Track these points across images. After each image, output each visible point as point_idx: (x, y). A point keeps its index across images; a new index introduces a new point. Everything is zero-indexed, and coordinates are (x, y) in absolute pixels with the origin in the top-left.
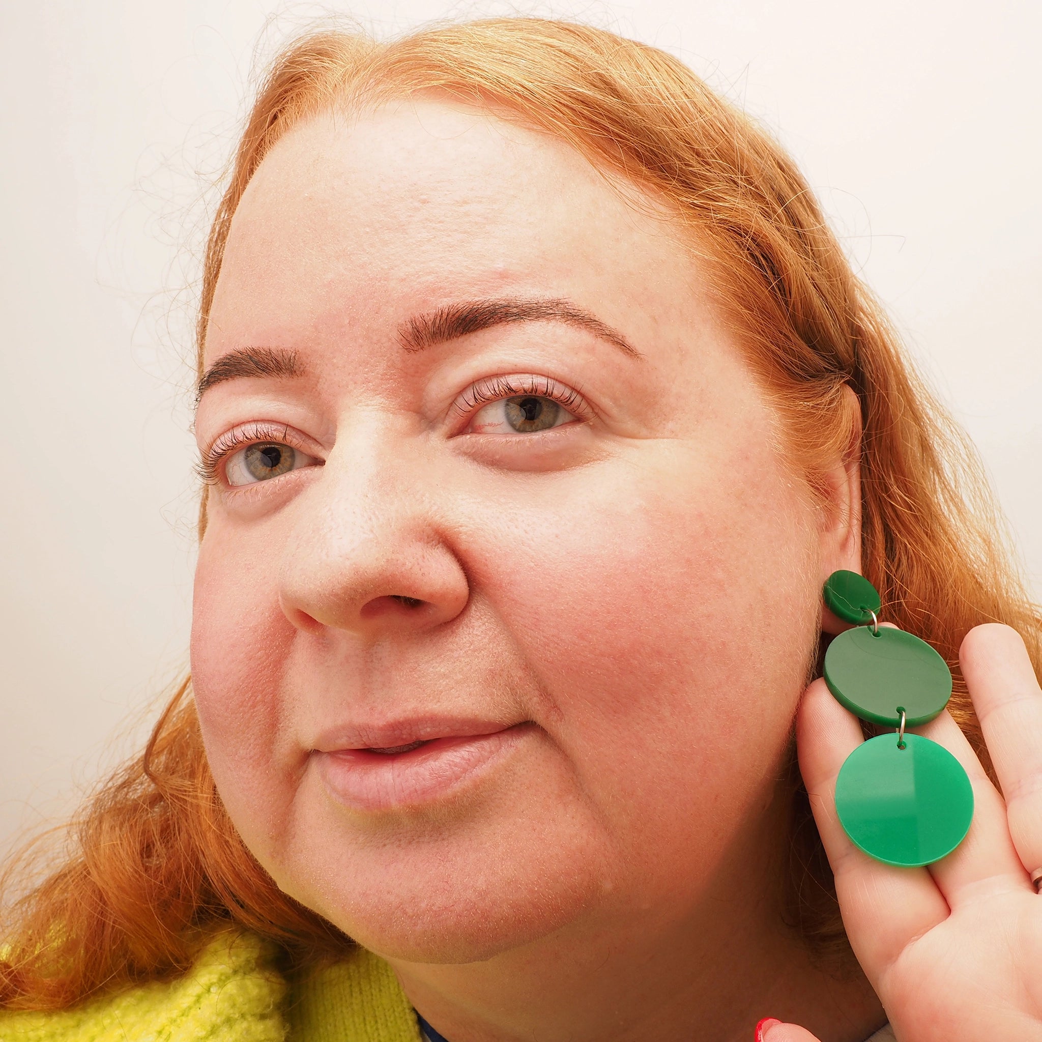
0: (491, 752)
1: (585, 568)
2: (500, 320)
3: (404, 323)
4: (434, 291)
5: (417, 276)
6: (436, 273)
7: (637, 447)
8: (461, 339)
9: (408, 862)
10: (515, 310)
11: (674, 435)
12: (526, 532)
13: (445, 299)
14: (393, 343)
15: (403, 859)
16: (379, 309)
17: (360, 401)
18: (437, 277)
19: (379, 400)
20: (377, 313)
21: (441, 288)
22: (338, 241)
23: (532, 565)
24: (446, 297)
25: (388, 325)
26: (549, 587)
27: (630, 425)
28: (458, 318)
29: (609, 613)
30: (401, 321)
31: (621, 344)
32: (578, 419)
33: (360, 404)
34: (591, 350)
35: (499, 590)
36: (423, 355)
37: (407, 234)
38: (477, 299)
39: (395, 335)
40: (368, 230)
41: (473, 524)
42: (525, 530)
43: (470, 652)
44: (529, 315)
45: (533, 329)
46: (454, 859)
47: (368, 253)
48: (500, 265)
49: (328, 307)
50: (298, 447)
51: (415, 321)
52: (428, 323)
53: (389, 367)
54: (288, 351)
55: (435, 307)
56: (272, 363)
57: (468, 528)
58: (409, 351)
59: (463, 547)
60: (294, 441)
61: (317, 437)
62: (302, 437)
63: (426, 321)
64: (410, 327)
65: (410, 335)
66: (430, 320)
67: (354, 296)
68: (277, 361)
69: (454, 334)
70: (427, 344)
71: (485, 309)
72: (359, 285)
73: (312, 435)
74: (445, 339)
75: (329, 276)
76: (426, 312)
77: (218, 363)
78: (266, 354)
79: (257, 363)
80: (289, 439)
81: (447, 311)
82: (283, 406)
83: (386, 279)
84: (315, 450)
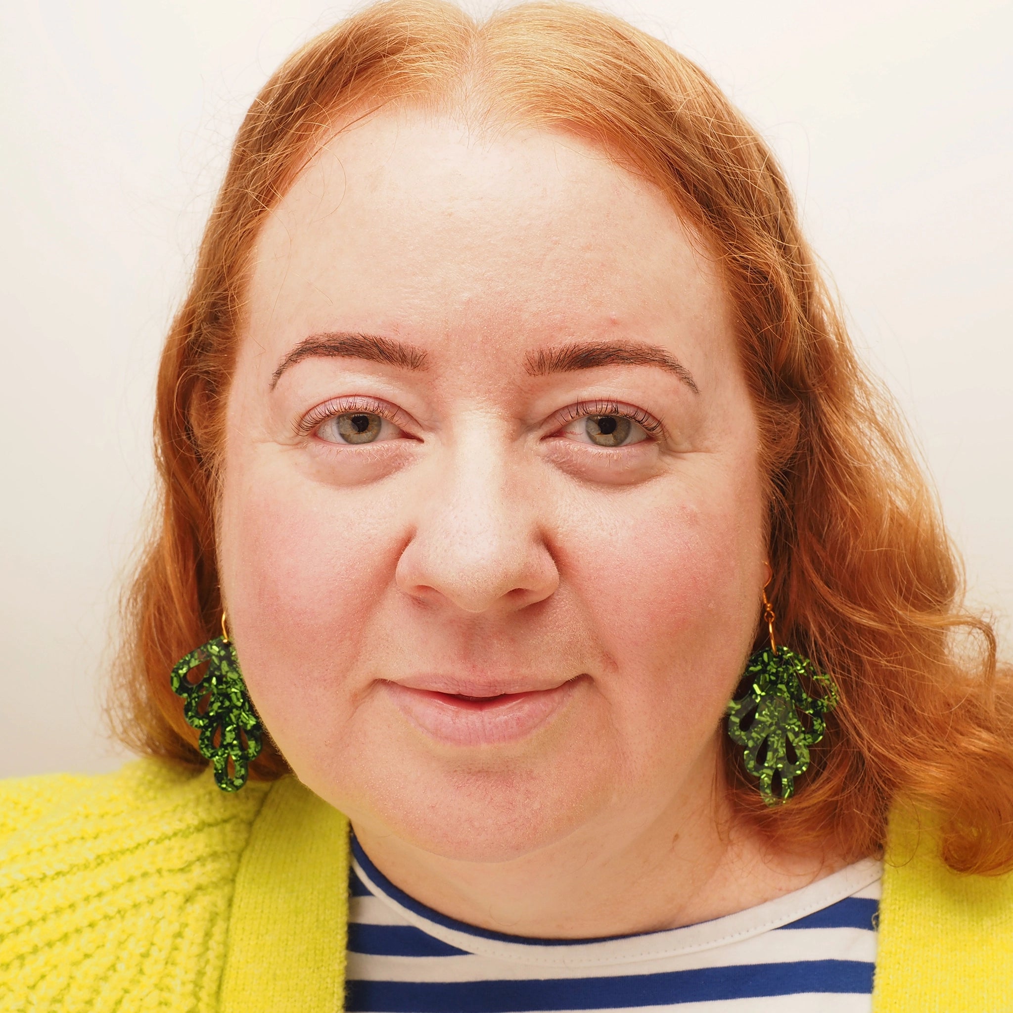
0: (559, 702)
1: (658, 565)
2: (612, 361)
3: (531, 351)
4: (561, 329)
5: (547, 313)
6: (564, 313)
7: (685, 459)
8: (578, 372)
10: (625, 354)
11: (707, 451)
12: (611, 535)
13: (569, 338)
14: (517, 365)
15: (475, 783)
16: (511, 335)
17: (482, 408)
18: (565, 317)
19: (497, 410)
20: (509, 338)
21: (566, 327)
23: (618, 563)
25: (517, 350)
26: (631, 582)
27: (685, 445)
28: (577, 357)
29: (673, 601)
30: (529, 349)
31: (692, 385)
32: (650, 439)
34: (676, 392)
35: (586, 581)
36: (540, 379)
38: (595, 341)
39: (521, 359)
42: (610, 533)
43: (555, 628)
44: (636, 360)
45: (639, 372)
46: (517, 784)
48: (614, 314)
49: (464, 322)
50: (401, 426)
51: (541, 352)
52: (553, 355)
53: (509, 383)
54: (416, 349)
55: (561, 343)
56: (398, 355)
57: (564, 529)
58: (530, 374)
59: (559, 544)
60: (400, 420)
61: (420, 420)
62: (408, 418)
63: (551, 354)
64: (536, 355)
65: (535, 362)
66: (555, 353)
67: (490, 319)
68: (404, 355)
69: (572, 367)
70: (547, 371)
71: (602, 351)
72: (496, 311)
73: (417, 419)
74: (564, 370)
75: (466, 295)
76: (552, 346)
77: (331, 338)
78: (394, 346)
79: (382, 352)
80: (396, 418)
81: (571, 349)
82: (397, 392)
83: (520, 311)
84: (414, 430)
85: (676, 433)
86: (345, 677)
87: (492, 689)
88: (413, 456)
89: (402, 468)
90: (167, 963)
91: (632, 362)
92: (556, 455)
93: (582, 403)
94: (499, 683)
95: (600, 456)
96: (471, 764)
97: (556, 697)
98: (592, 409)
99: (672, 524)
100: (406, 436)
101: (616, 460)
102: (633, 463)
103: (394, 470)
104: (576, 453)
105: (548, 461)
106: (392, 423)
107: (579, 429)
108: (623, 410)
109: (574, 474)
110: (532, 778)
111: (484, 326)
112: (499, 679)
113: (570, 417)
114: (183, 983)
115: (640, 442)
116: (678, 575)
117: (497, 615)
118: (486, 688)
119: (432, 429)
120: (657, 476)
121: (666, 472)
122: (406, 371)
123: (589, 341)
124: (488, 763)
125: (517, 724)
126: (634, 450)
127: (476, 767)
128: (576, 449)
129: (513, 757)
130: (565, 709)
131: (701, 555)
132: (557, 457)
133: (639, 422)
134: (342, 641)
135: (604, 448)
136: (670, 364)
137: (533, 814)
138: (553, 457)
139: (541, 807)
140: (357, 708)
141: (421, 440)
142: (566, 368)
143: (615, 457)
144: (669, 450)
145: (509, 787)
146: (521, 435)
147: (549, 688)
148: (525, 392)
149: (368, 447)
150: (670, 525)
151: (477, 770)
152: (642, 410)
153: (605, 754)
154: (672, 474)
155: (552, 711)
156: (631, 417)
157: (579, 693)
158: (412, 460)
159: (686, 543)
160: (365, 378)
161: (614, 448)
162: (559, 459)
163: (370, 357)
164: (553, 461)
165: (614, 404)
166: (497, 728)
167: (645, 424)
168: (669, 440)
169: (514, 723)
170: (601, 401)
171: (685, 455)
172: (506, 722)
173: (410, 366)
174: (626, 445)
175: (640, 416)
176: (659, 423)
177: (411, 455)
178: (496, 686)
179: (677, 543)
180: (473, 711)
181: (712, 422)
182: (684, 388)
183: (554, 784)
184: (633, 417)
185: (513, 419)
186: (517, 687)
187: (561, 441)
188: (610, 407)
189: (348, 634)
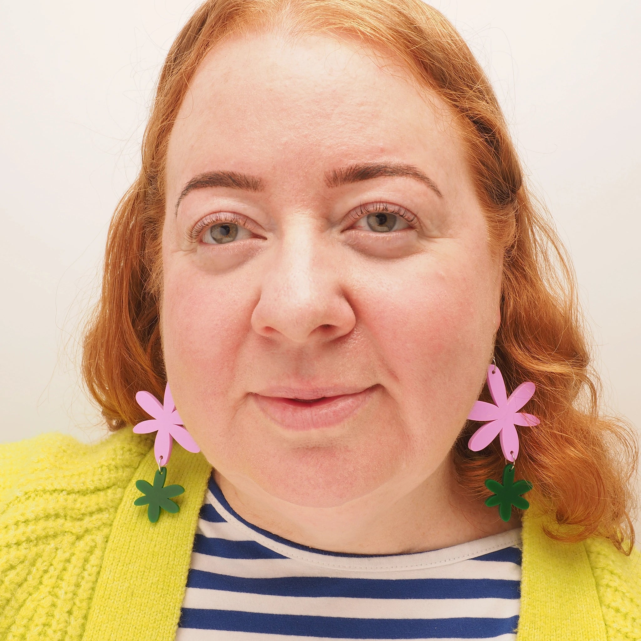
0: (362, 401)
1: (419, 309)
2: (381, 175)
3: (328, 171)
4: (346, 155)
5: (337, 146)
6: (348, 145)
7: (436, 242)
8: (359, 183)
9: (313, 457)
10: (390, 170)
11: (451, 237)
12: (388, 290)
13: (352, 161)
14: (320, 181)
15: (311, 455)
16: (314, 162)
17: (299, 211)
18: (348, 148)
19: (309, 211)
20: (313, 164)
21: (350, 154)
22: (290, 119)
23: (393, 307)
24: (352, 159)
25: (319, 172)
26: (402, 319)
27: (435, 233)
28: (358, 172)
30: (327, 170)
31: (438, 192)
32: (411, 227)
33: (299, 213)
36: (336, 189)
37: (331, 120)
38: (369, 162)
39: (322, 177)
40: (308, 115)
41: (360, 285)
42: (387, 289)
44: (397, 173)
45: (400, 182)
46: (338, 455)
47: (308, 129)
48: (381, 144)
49: (283, 157)
50: (251, 229)
51: (335, 171)
52: (343, 173)
53: (316, 194)
54: (255, 177)
55: (347, 164)
56: (244, 183)
57: (357, 287)
58: (329, 187)
59: (354, 297)
60: (250, 226)
61: (263, 225)
62: (255, 225)
63: (341, 172)
64: (332, 174)
65: (331, 178)
66: (343, 171)
67: (300, 153)
68: (247, 182)
69: (355, 180)
70: (340, 184)
71: (374, 168)
72: (303, 147)
73: (261, 224)
74: (350, 182)
75: (285, 139)
76: (341, 166)
77: (204, 176)
78: (241, 177)
79: (234, 181)
80: (246, 224)
81: (353, 168)
82: (246, 206)
83: (319, 146)
84: (260, 232)
85: (427, 222)
86: (227, 391)
87: (316, 394)
88: (261, 249)
89: (254, 257)
90: (58, 578)
91: (394, 175)
92: (350, 241)
93: (364, 205)
94: (319, 389)
95: (377, 239)
96: (308, 443)
97: (360, 397)
98: (371, 208)
99: (428, 284)
100: (256, 236)
101: (388, 241)
102: (399, 243)
103: (250, 258)
104: (363, 237)
105: (345, 245)
106: (245, 228)
107: (363, 223)
108: (391, 208)
109: (362, 252)
110: (348, 451)
111: (297, 158)
112: (319, 387)
113: (358, 216)
114: (66, 593)
115: (404, 229)
116: (433, 315)
117: (316, 345)
118: (312, 393)
119: (271, 230)
120: (417, 253)
121: (423, 251)
122: (251, 193)
123: (366, 162)
124: (319, 442)
125: (334, 415)
126: (399, 234)
127: (312, 445)
128: (362, 235)
129: (335, 437)
130: (367, 406)
131: (449, 303)
132: (351, 242)
133: (402, 216)
134: (223, 368)
135: (380, 233)
136: (421, 176)
137: (349, 474)
138: (348, 242)
139: (354, 470)
140: (237, 410)
141: (265, 239)
142: (351, 180)
143: (388, 239)
144: (424, 235)
145: (333, 457)
146: (327, 229)
147: (354, 392)
148: (327, 200)
149: (231, 244)
150: (427, 284)
151: (312, 447)
152: (403, 207)
153: (396, 436)
154: (427, 252)
155: (358, 406)
156: (396, 213)
157: (375, 396)
158: (261, 251)
159: (438, 295)
160: (226, 199)
161: (387, 233)
162: (352, 243)
163: (227, 185)
164: (349, 244)
165: (384, 204)
166: (320, 418)
167: (406, 217)
168: (424, 228)
169: (332, 414)
170: (376, 202)
171: (436, 240)
172: (326, 414)
173: (252, 189)
174: (394, 231)
175: (402, 212)
176: (416, 216)
177: (260, 248)
178: (317, 392)
179: (432, 295)
180: (305, 408)
181: (454, 218)
182: (431, 193)
183: (362, 455)
184: (398, 213)
185: (321, 218)
186: (332, 392)
187: (353, 231)
188: (382, 207)
189: (226, 364)
